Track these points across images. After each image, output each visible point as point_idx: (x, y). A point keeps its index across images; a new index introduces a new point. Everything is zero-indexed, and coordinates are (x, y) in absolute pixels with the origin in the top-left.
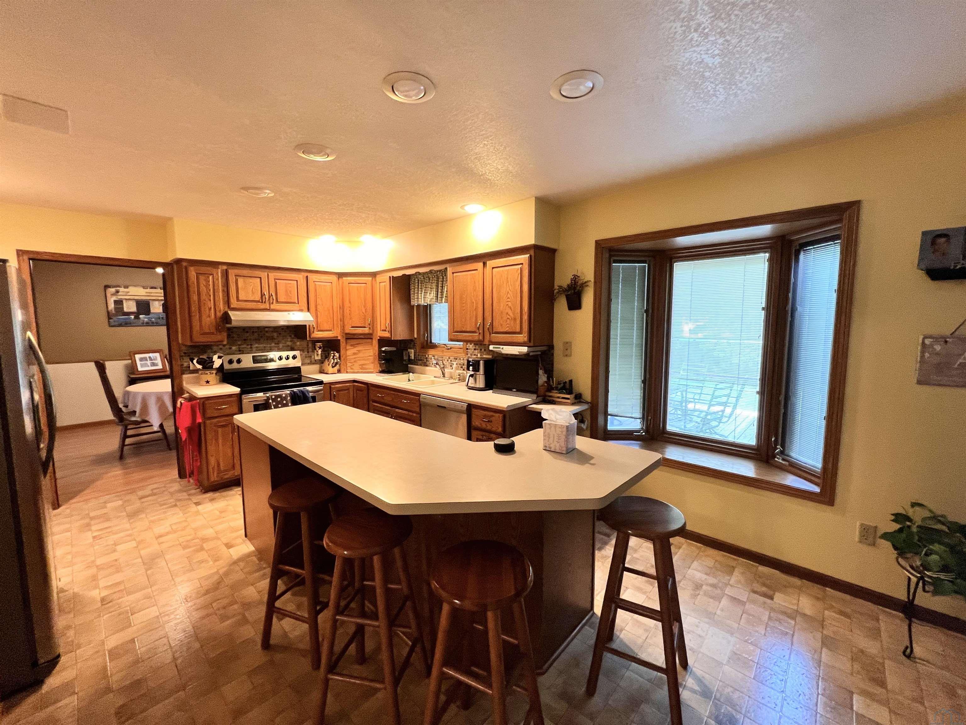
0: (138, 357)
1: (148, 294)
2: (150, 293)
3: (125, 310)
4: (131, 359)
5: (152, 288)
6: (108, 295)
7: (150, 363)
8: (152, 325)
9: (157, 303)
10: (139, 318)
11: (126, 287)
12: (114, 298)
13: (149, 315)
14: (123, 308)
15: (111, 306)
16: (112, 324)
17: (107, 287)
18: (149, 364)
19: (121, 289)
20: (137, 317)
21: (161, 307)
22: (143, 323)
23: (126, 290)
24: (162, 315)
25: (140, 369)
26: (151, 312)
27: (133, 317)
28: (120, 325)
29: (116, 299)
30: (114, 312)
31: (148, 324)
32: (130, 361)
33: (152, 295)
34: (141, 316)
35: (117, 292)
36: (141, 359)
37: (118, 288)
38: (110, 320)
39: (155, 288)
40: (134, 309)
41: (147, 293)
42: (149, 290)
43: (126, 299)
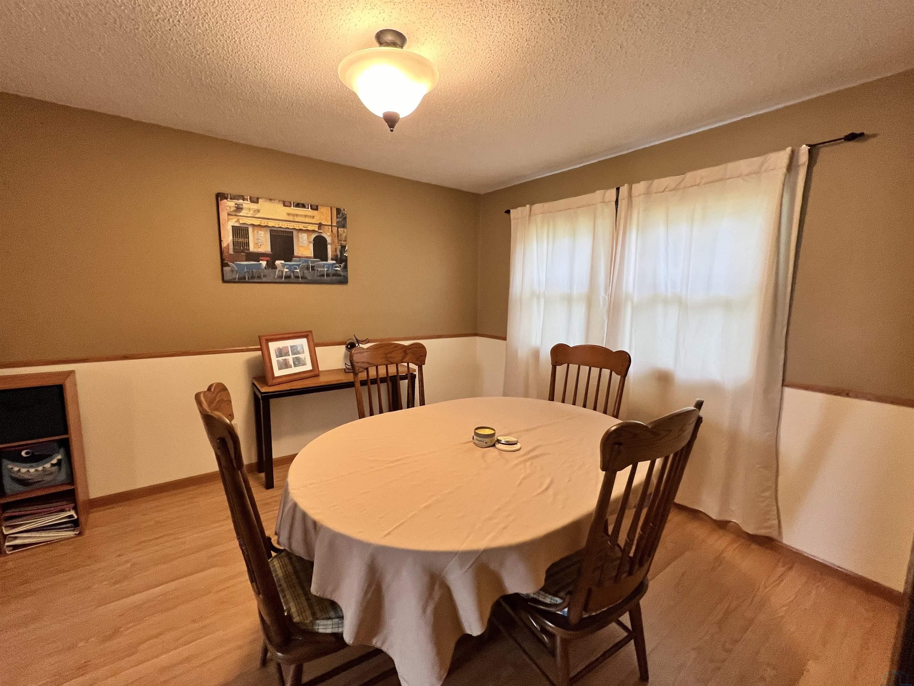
0: (273, 346)
1: (291, 218)
2: (294, 215)
3: (252, 248)
4: (261, 349)
5: (298, 205)
6: (223, 215)
7: (293, 359)
8: (295, 280)
9: (304, 236)
10: (274, 267)
11: (255, 200)
12: (233, 222)
13: (290, 260)
14: (248, 244)
15: (228, 239)
16: (228, 277)
17: (220, 197)
18: (291, 363)
19: (246, 204)
20: (271, 265)
21: (311, 246)
22: (281, 277)
23: (254, 206)
24: (312, 262)
25: (278, 373)
26: (295, 254)
27: (264, 263)
28: (242, 280)
29: (237, 224)
30: (231, 252)
31: (288, 279)
32: (259, 353)
33: (297, 219)
34: (278, 262)
35: (239, 208)
36: (281, 353)
37: (241, 201)
38: (225, 268)
39: (303, 206)
40: (266, 247)
41: (288, 214)
42: (293, 210)
43: (253, 225)
